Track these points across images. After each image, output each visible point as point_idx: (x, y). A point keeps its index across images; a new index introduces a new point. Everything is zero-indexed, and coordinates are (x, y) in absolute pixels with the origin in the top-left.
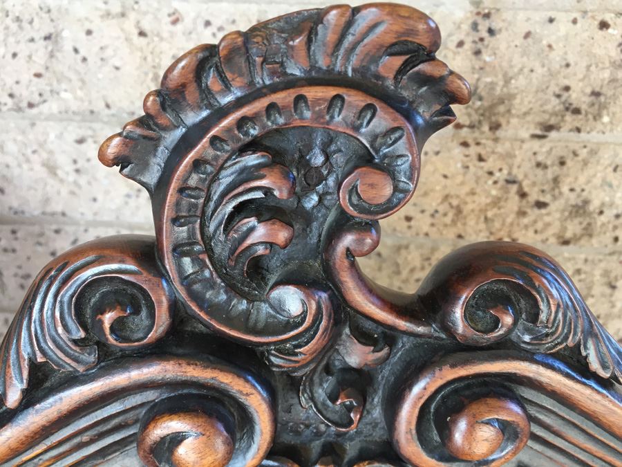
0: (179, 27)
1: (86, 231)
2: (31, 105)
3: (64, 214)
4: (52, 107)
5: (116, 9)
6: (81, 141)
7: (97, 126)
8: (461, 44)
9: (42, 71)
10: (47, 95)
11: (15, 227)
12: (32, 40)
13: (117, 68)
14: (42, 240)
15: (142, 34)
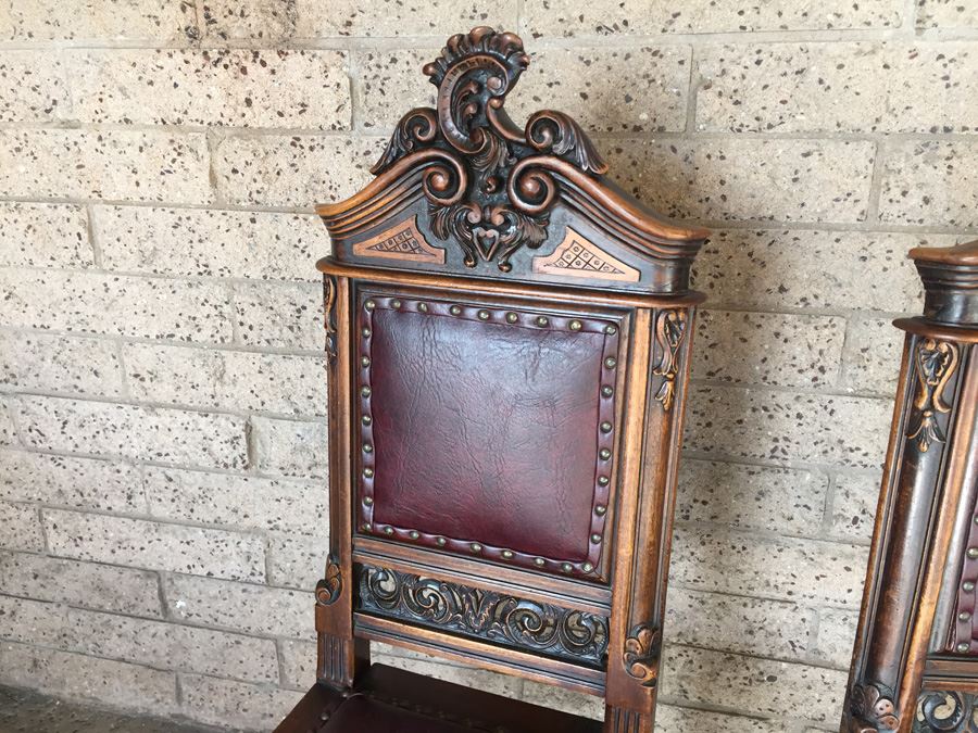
0: (916, 60)
1: (786, 233)
2: (770, 126)
3: (771, 218)
4: (789, 127)
5: (868, 48)
6: (806, 155)
7: (823, 142)
9: (787, 98)
10: (785, 119)
11: (725, 230)
12: (785, 74)
13: (858, 94)
14: (746, 241)
15: (886, 66)
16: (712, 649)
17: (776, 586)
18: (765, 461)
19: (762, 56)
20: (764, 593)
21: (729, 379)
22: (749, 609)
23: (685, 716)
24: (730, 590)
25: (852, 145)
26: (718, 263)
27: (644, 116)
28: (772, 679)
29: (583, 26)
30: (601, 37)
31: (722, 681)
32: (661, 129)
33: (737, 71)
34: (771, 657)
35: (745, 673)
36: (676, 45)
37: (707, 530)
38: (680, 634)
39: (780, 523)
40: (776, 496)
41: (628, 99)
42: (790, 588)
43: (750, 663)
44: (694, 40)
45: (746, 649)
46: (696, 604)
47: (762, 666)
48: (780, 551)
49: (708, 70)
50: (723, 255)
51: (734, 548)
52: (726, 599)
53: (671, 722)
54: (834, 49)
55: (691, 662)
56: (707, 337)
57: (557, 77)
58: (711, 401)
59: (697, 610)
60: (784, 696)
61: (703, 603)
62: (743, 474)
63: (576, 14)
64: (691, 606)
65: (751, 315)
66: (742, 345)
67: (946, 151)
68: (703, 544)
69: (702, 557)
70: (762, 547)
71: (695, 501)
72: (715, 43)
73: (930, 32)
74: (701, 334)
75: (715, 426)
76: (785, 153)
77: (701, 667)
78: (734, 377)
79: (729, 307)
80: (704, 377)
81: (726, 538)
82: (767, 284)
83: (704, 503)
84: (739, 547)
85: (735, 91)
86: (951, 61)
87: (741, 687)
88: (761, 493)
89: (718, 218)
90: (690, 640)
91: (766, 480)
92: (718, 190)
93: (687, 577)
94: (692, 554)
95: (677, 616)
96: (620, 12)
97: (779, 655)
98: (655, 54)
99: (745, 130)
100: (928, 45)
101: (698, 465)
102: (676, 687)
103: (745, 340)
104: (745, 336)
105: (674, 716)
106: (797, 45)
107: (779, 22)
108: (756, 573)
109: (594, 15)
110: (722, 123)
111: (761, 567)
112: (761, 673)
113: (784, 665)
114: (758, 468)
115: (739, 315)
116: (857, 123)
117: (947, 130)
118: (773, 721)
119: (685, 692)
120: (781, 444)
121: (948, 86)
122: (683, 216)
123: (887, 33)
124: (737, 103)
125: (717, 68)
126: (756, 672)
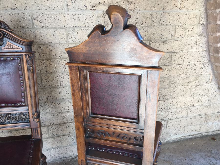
0: (68, 15)
1: (54, 45)
2: (47, 26)
3: (51, 42)
4: (51, 26)
5: (61, 13)
6: (55, 31)
7: (57, 29)
8: (102, 16)
9: (49, 22)
10: (50, 25)
11: (44, 45)
12: (48, 17)
13: (61, 21)
14: (48, 47)
15: (64, 16)
16: (57, 124)
17: (66, 109)
18: (59, 86)
19: (44, 14)
20: (64, 111)
21: (50, 72)
22: (62, 115)
23: (54, 139)
24: (58, 112)
25: (62, 29)
27: (24, 25)
28: (69, 127)
29: (8, 8)
30: (12, 10)
31: (60, 130)
32: (28, 27)
33: (40, 17)
34: (68, 123)
35: (64, 127)
36: (27, 12)
37: (52, 102)
38: (51, 123)
39: (64, 97)
40: (62, 92)
41: (20, 22)
42: (68, 109)
43: (64, 125)
44: (31, 11)
45: (63, 122)
46: (53, 116)
47: (66, 125)
48: (65, 102)
49: (34, 16)
51: (57, 104)
52: (58, 114)
53: (52, 141)
54: (55, 13)
55: (54, 128)
57: (5, 18)
58: (48, 77)
59: (53, 118)
60: (71, 130)
61: (54, 116)
62: (56, 89)
63: (7, 6)
64: (52, 117)
65: (52, 60)
66: (51, 66)
67: (76, 30)
68: (52, 104)
69: (52, 107)
70: (62, 102)
71: (49, 96)
72: (35, 12)
73: (70, 11)
76: (51, 31)
77: (56, 128)
78: (51, 72)
79: (47, 59)
81: (56, 102)
82: (53, 54)
83: (50, 96)
84: (58, 103)
85: (40, 20)
86: (74, 15)
87: (64, 130)
88: (60, 92)
89: (42, 43)
90: (53, 124)
91: (60, 90)
92: (41, 38)
93: (50, 112)
94: (50, 107)
95: (50, 120)
96: (15, 6)
97: (69, 122)
98: (24, 13)
99: (43, 27)
100: (70, 13)
101: (47, 89)
102: (52, 134)
103: (51, 65)
104: (51, 64)
105: (52, 140)
106: (49, 13)
107: (45, 9)
108: (62, 108)
109: (10, 6)
110: (39, 26)
111: (63, 106)
112: (67, 126)
113: (70, 123)
114: (58, 88)
115: (49, 60)
116: (62, 26)
117: (76, 27)
118: (70, 135)
119: (54, 134)
120: (62, 83)
121: (74, 19)
122: (35, 43)
123: (63, 11)
124: (41, 22)
125: (36, 16)
126: (66, 126)
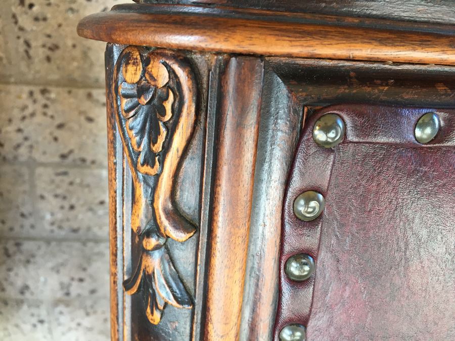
26: (48, 32)
50: (53, 22)
56: (52, 117)
74: (45, 114)
75: (78, 208)
80: (57, 159)
